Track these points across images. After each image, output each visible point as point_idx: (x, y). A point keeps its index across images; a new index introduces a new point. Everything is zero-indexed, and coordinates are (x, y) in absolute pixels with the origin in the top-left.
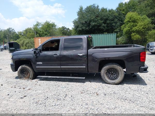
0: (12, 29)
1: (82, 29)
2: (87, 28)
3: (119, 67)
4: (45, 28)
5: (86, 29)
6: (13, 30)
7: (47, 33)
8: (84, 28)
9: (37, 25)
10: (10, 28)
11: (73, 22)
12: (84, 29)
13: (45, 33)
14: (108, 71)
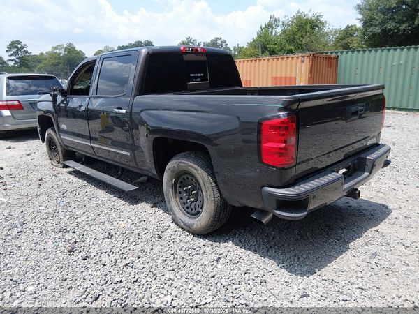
0: (222, 40)
1: (384, 31)
2: (403, 27)
3: (200, 171)
4: (291, 33)
5: (399, 30)
6: (224, 44)
7: (293, 48)
8: (391, 25)
9: (270, 25)
10: (217, 39)
11: (358, 9)
12: (390, 30)
13: (288, 47)
14: (180, 180)
